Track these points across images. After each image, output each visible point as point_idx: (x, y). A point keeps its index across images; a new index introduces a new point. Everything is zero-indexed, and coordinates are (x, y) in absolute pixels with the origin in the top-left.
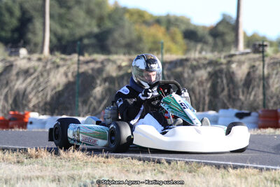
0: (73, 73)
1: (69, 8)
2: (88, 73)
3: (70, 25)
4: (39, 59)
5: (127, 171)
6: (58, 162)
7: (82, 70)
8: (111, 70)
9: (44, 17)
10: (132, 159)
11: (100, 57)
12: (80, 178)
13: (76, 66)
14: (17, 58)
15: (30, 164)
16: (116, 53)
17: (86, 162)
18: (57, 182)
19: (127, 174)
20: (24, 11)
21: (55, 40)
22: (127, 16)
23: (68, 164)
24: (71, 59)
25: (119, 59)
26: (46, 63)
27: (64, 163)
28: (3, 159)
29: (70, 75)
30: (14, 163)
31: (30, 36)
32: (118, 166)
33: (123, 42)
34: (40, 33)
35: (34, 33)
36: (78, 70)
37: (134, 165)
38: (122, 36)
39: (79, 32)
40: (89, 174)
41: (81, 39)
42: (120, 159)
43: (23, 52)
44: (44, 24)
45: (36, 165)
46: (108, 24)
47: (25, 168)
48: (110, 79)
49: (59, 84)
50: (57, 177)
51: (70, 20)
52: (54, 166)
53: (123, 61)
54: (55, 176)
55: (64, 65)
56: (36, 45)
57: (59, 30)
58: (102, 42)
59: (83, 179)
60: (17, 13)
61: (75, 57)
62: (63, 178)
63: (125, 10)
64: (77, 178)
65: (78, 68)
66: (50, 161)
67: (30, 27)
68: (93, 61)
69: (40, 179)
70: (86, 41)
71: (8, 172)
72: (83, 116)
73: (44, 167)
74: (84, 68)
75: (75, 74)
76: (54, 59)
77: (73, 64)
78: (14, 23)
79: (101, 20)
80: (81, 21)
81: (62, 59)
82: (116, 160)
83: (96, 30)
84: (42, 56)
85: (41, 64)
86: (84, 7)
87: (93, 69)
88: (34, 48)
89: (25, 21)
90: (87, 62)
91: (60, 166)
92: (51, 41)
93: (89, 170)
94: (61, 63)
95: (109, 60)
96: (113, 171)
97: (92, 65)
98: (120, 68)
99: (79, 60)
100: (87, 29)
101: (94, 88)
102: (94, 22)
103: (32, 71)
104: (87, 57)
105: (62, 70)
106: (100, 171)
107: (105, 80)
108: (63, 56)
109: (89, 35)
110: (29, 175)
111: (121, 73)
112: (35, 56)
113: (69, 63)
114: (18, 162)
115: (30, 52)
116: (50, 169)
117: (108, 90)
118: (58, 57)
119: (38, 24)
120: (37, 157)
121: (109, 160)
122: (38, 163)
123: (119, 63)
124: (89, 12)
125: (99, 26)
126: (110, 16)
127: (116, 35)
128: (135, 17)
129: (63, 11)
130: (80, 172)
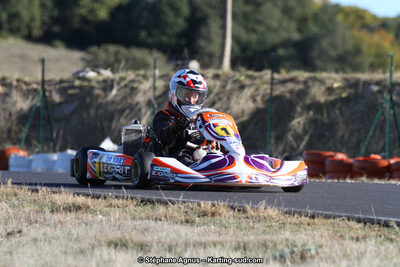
0: (263, 96)
1: (258, 5)
2: (285, 96)
3: (261, 29)
4: (216, 77)
5: (341, 236)
6: (244, 224)
7: (277, 92)
8: (318, 94)
9: (223, 17)
10: (349, 219)
11: (302, 75)
12: (275, 245)
13: (268, 86)
15: (204, 224)
16: (325, 70)
17: (283, 223)
18: (242, 250)
19: (342, 241)
20: (194, 9)
21: (237, 49)
22: (340, 18)
23: (257, 225)
24: (261, 77)
25: (330, 78)
26: (226, 81)
27: (251, 224)
28: (166, 217)
29: (259, 98)
30: (182, 222)
31: (202, 43)
32: (328, 230)
33: (333, 53)
34: (217, 40)
35: (209, 40)
36: (271, 94)
37: (351, 228)
38: (333, 46)
39: (273, 39)
40: (287, 240)
41: (274, 48)
42: (331, 220)
43: (194, 65)
44: (224, 27)
45: (212, 227)
46: (313, 28)
47: (196, 230)
48: (316, 106)
49: (243, 112)
50: (242, 244)
51: (259, 22)
52: (237, 227)
53: (336, 80)
54: (239, 243)
55: (251, 85)
56: (211, 56)
57: (244, 36)
58: (304, 54)
59: (279, 247)
60: (185, 10)
61: (267, 74)
62: (251, 245)
63: (338, 8)
64: (271, 245)
65: (272, 89)
66: (231, 220)
67: (204, 30)
68: (292, 80)
69: (218, 247)
70: (281, 52)
71: (173, 236)
73: (223, 229)
74: (279, 90)
75: (266, 98)
76: (237, 76)
77: (263, 83)
78: (180, 24)
79: (302, 22)
80: (274, 24)
81: (250, 77)
82: (325, 221)
83: (296, 36)
84: (220, 72)
85: (218, 83)
86: (279, 3)
87: (291, 92)
88: (209, 61)
89: (196, 23)
90: (284, 82)
91: (245, 229)
92: (232, 51)
93: (287, 234)
94: (247, 82)
95: (314, 79)
96: (321, 236)
97: (290, 86)
98: (330, 90)
99: (272, 79)
100: (284, 35)
101: (293, 118)
102: (293, 25)
104: (283, 74)
105: (248, 92)
106: (303, 236)
107: (308, 108)
108: (251, 73)
109: (286, 44)
110: (203, 239)
111: (332, 98)
112: (211, 72)
113: (258, 81)
114: (187, 221)
115: (204, 66)
116: (231, 233)
117: (313, 122)
118: (242, 75)
119: (214, 26)
120: (213, 215)
121: (316, 220)
122: (214, 223)
123: (328, 83)
124: (287, 11)
125: (300, 30)
126: (316, 17)
127: (325, 43)
128: (352, 18)
129: (249, 9)
130: (275, 237)
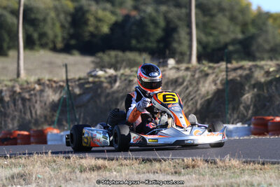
0: (221, 81)
1: (212, 16)
2: (236, 80)
3: (215, 32)
4: (187, 69)
6: (216, 172)
7: (230, 77)
8: (259, 76)
9: (189, 26)
11: (247, 64)
13: (224, 73)
14: (165, 68)
15: (188, 174)
17: (243, 170)
20: (168, 21)
21: (201, 49)
22: (270, 21)
23: (224, 172)
24: (219, 67)
25: (267, 65)
26: (195, 72)
27: (221, 172)
28: (161, 170)
29: (218, 82)
30: (172, 173)
31: (175, 45)
33: (267, 47)
34: (186, 43)
35: (180, 43)
36: (227, 78)
38: (267, 41)
39: (224, 39)
41: (226, 45)
42: (276, 166)
43: (171, 62)
44: (190, 34)
45: (194, 175)
46: (252, 30)
47: (182, 178)
48: (259, 85)
49: (208, 93)
51: (214, 28)
52: (211, 175)
53: (271, 66)
54: (213, 186)
55: (213, 73)
56: (182, 54)
60: (162, 23)
61: (223, 65)
63: (268, 15)
64: (235, 186)
65: (227, 75)
66: (207, 170)
67: (176, 36)
68: (241, 68)
70: (231, 48)
72: (233, 124)
73: (201, 176)
74: (232, 75)
75: (224, 82)
76: (202, 67)
77: (221, 71)
78: (159, 33)
79: (244, 26)
80: (225, 29)
81: (210, 67)
82: (272, 166)
83: (240, 36)
84: (190, 66)
85: (189, 73)
86: (227, 14)
87: (241, 76)
88: (182, 58)
89: (170, 31)
90: (235, 69)
91: (217, 175)
93: (246, 178)
94: (210, 71)
95: (256, 66)
96: (270, 177)
97: (240, 72)
98: (268, 73)
99: (227, 68)
100: (232, 36)
101: (244, 95)
102: (238, 29)
103: (181, 80)
104: (235, 64)
105: (211, 78)
106: (257, 178)
107: (253, 86)
108: (211, 65)
109: (234, 42)
111: (269, 78)
112: (183, 66)
114: (176, 173)
115: (178, 62)
116: (207, 179)
117: (257, 96)
118: (206, 66)
119: (182, 33)
120: (193, 167)
121: (266, 166)
122: (195, 173)
123: (266, 68)
124: (233, 19)
125: (243, 32)
126: (254, 22)
127: (260, 40)
129: (206, 19)
130: (238, 180)
